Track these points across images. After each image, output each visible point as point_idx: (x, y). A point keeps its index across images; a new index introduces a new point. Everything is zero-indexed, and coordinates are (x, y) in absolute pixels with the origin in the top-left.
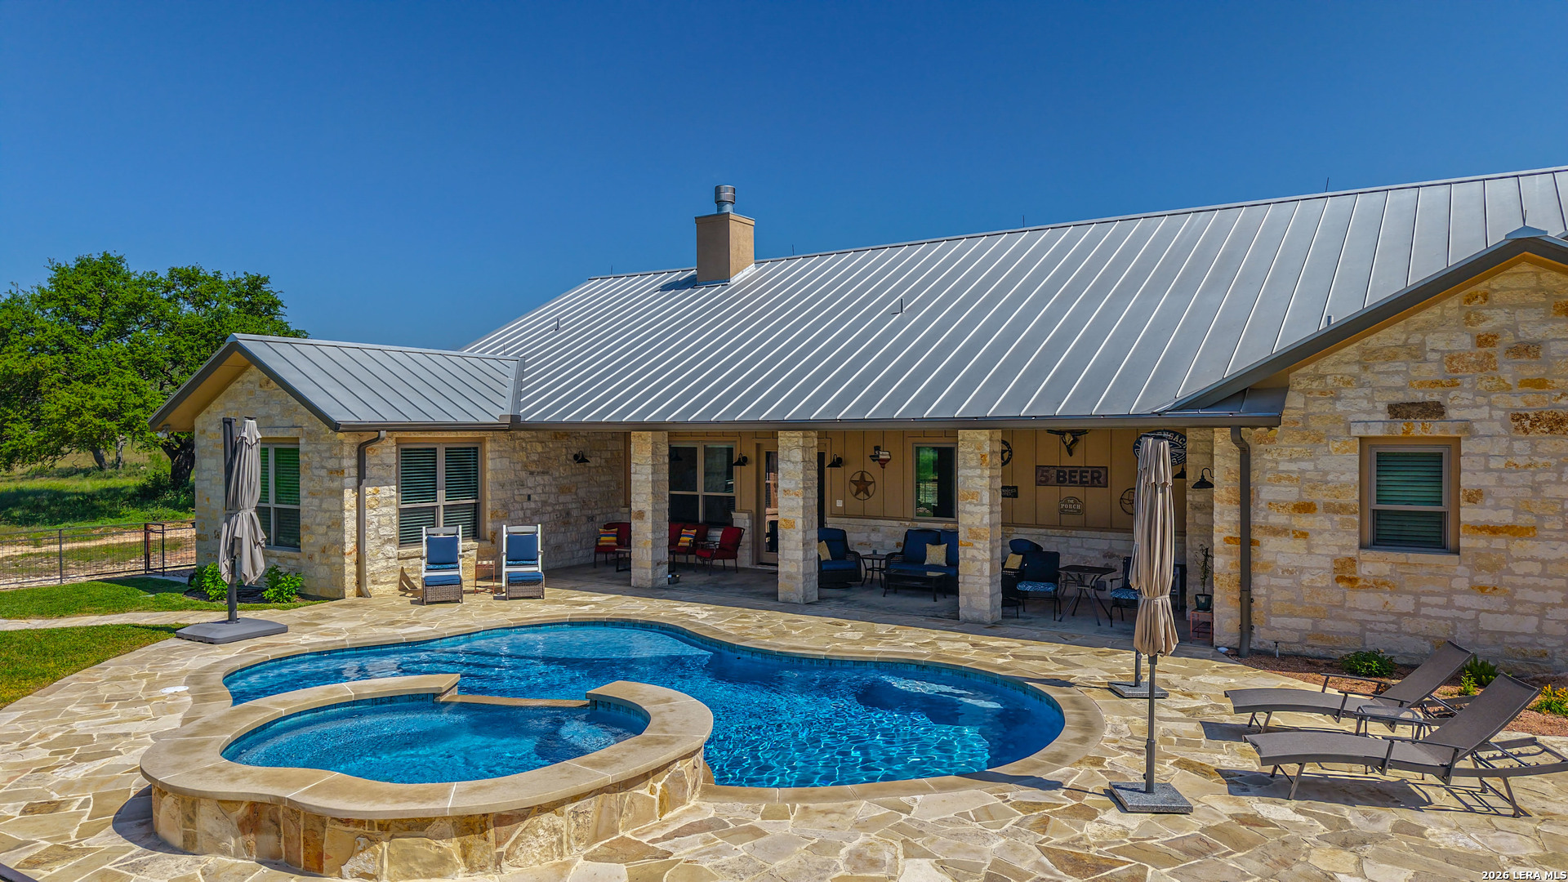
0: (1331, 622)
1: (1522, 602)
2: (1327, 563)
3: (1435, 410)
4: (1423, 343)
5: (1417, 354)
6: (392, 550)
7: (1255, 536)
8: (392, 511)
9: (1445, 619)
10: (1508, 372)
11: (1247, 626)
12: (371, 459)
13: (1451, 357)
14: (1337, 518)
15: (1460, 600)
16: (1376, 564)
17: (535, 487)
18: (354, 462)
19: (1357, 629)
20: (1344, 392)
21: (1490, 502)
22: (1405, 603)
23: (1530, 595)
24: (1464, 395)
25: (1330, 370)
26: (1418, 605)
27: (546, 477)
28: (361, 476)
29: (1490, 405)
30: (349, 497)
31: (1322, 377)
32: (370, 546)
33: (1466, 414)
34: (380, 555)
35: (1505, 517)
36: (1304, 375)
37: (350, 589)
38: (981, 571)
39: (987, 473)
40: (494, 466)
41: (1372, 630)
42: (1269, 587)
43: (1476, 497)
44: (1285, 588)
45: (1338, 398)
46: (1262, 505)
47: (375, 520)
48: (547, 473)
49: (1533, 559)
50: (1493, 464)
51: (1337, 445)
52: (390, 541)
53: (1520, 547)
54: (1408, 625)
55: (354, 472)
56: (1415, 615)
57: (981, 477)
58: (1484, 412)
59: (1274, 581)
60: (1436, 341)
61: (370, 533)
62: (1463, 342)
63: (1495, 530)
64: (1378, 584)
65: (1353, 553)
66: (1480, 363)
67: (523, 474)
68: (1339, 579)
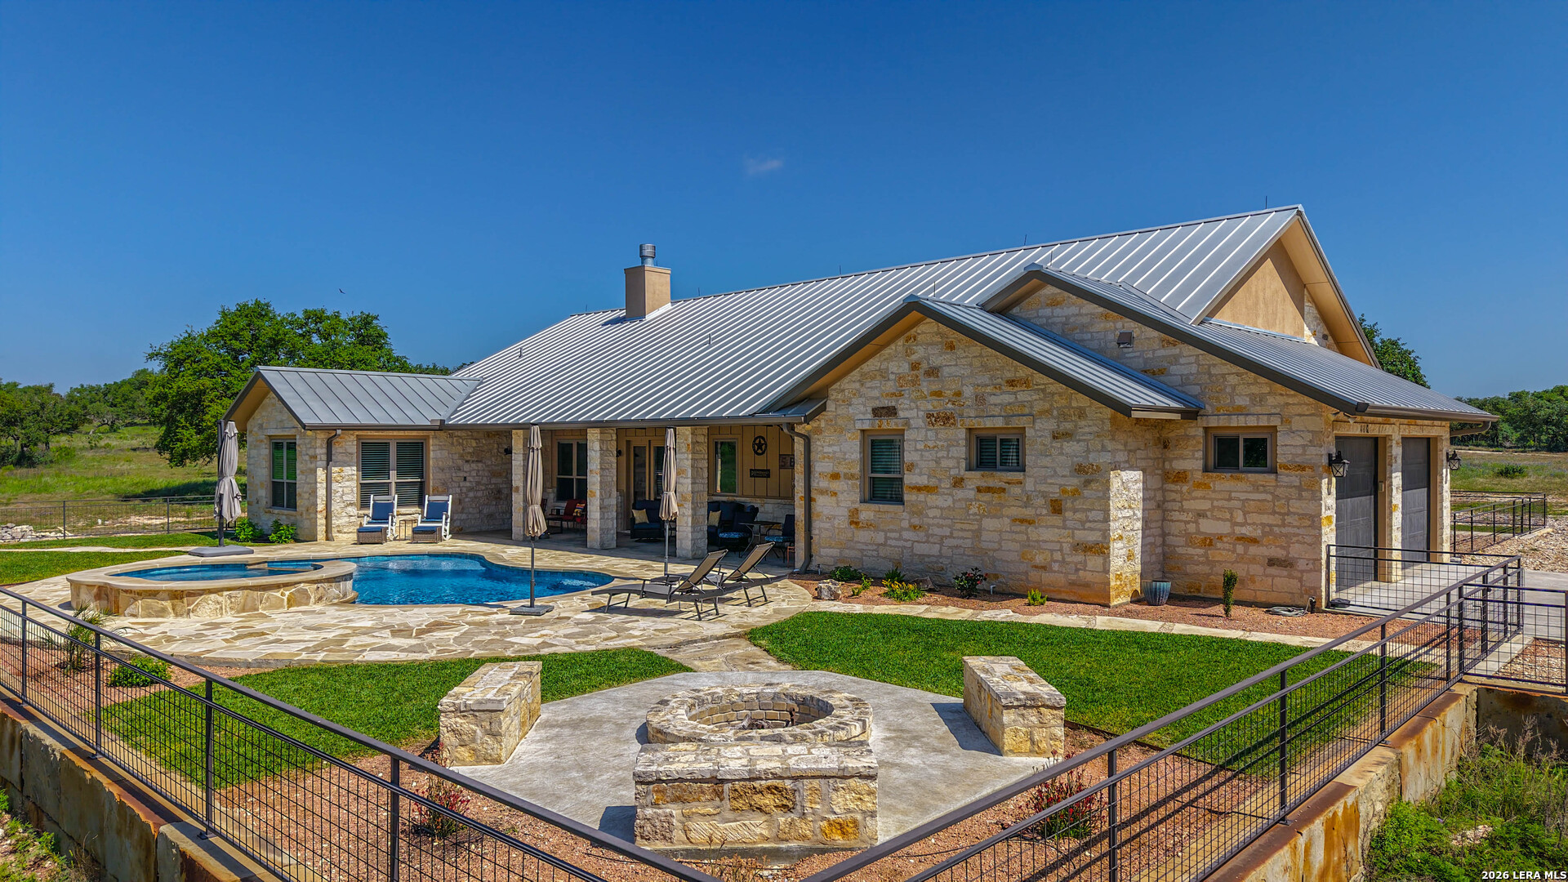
0: (847, 551)
1: (933, 535)
2: (846, 513)
3: (891, 412)
4: (888, 369)
5: (883, 374)
6: (353, 510)
7: (813, 495)
8: (354, 484)
9: (898, 547)
10: (926, 386)
11: (809, 556)
12: (336, 449)
13: (900, 377)
14: (850, 482)
15: (906, 535)
16: (868, 512)
17: (470, 471)
18: (324, 451)
19: (858, 554)
20: (854, 401)
21: (917, 471)
22: (880, 538)
23: (937, 531)
24: (905, 401)
25: (847, 386)
26: (886, 538)
27: (480, 465)
28: (329, 459)
29: (917, 407)
30: (321, 474)
31: (843, 391)
32: (335, 507)
33: (906, 414)
34: (344, 514)
35: (923, 480)
36: (835, 390)
37: (321, 535)
38: (687, 523)
39: (690, 456)
40: (436, 455)
41: (866, 556)
42: (820, 529)
43: (911, 467)
44: (827, 529)
45: (850, 405)
46: (817, 475)
47: (340, 490)
48: (481, 461)
49: (937, 507)
50: (918, 447)
51: (849, 435)
52: (351, 504)
53: (932, 499)
54: (883, 552)
55: (324, 457)
56: (884, 545)
57: (687, 459)
58: (913, 413)
59: (822, 525)
60: (893, 367)
61: (336, 498)
62: (906, 367)
63: (919, 489)
64: (869, 526)
65: (857, 505)
66: (912, 381)
67: (460, 462)
68: (852, 523)
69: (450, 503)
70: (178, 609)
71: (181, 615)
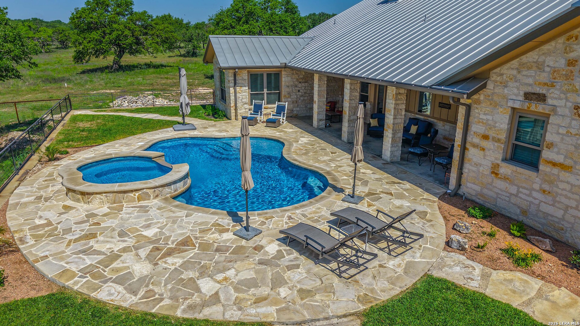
0: (486, 190)
1: (559, 202)
2: (490, 165)
3: (541, 98)
4: (544, 62)
5: (540, 66)
6: (247, 106)
7: (468, 146)
8: (247, 94)
9: (527, 201)
10: (578, 82)
11: (459, 185)
12: (238, 77)
13: (555, 71)
14: (496, 144)
15: (535, 194)
16: (507, 169)
17: (301, 87)
18: (233, 78)
19: (495, 196)
20: (510, 84)
21: (556, 150)
22: (513, 190)
23: (563, 200)
24: (556, 92)
25: (505, 72)
26: (518, 192)
27: (306, 84)
28: (235, 84)
29: (567, 99)
30: (232, 90)
31: (502, 75)
32: (239, 105)
33: (555, 102)
34: (243, 108)
35: (560, 159)
36: (495, 73)
37: (233, 117)
38: (389, 141)
39: (394, 102)
40: (285, 79)
41: (500, 198)
42: (469, 170)
43: (550, 146)
44: (474, 172)
45: (506, 86)
46: (472, 133)
47: (241, 97)
48: (307, 82)
49: (568, 183)
50: (561, 131)
51: (501, 110)
52: (246, 103)
53: (564, 175)
54: (513, 200)
55: (233, 81)
56: (516, 196)
57: (392, 103)
58: (562, 103)
59: (470, 167)
60: (550, 61)
61: (239, 101)
62: (562, 62)
63: (554, 164)
64: (505, 178)
65: (499, 162)
66: (566, 75)
67: (297, 83)
68: (493, 173)
69: (286, 106)
70: (85, 200)
71: (86, 203)
